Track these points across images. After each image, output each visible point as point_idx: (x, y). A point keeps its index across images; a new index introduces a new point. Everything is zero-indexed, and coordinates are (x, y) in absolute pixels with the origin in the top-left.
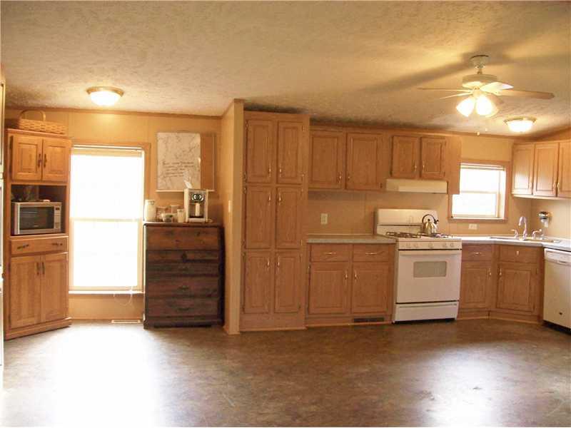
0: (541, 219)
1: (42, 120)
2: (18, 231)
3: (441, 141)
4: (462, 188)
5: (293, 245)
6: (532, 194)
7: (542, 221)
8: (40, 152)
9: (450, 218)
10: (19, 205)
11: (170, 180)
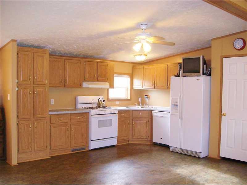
0: (145, 98)
3: (106, 64)
4: (115, 85)
5: (43, 116)
6: (143, 88)
7: (146, 99)
9: (108, 99)
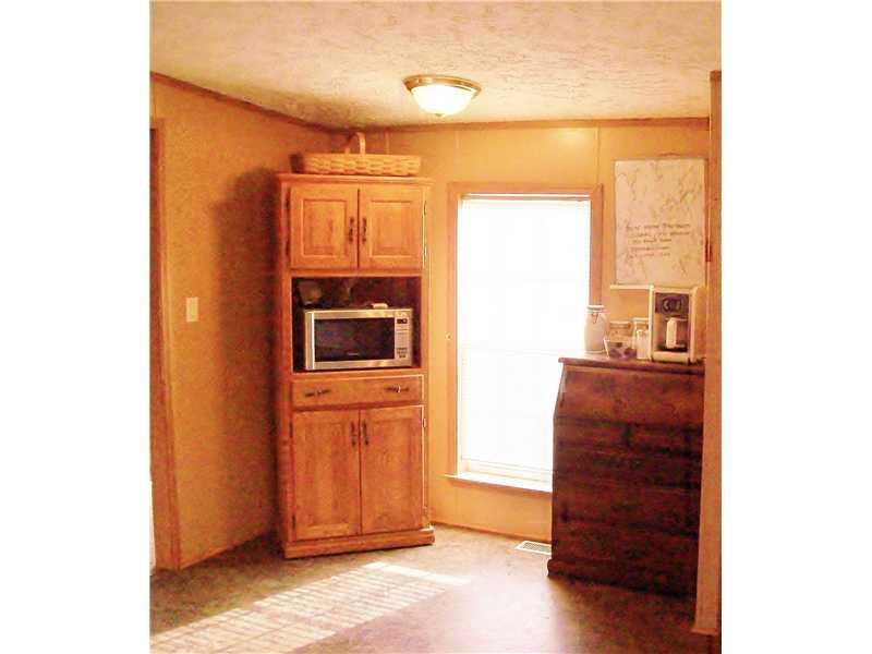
1: (356, 150)
2: (311, 362)
8: (352, 213)
10: (312, 316)
11: (642, 263)
